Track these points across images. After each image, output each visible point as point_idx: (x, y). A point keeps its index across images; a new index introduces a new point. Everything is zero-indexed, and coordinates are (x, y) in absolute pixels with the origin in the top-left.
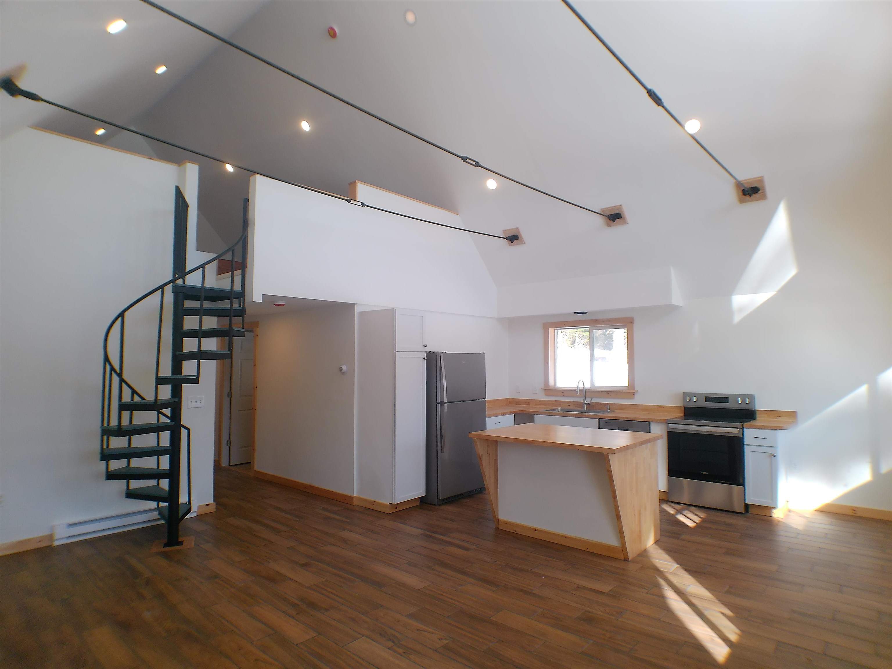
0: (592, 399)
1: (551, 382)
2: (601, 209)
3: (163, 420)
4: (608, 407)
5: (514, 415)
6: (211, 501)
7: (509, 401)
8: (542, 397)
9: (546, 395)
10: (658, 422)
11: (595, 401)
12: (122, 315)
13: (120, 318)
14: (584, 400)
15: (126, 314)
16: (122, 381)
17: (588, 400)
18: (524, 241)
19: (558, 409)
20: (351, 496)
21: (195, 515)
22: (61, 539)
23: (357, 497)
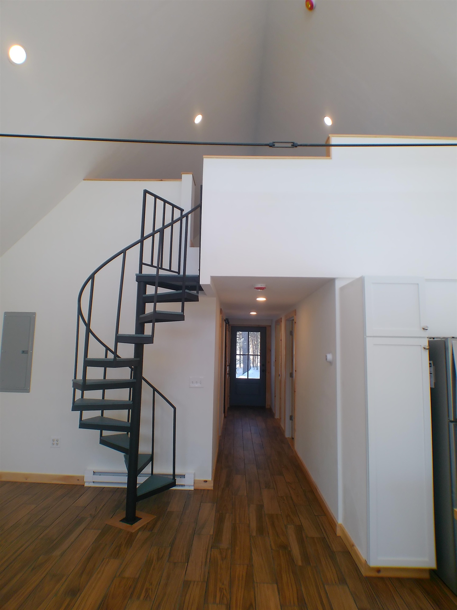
6: (209, 477)
12: (92, 277)
13: (91, 280)
15: (95, 276)
16: (89, 331)
20: (336, 522)
21: (192, 488)
22: (89, 482)
23: (340, 526)
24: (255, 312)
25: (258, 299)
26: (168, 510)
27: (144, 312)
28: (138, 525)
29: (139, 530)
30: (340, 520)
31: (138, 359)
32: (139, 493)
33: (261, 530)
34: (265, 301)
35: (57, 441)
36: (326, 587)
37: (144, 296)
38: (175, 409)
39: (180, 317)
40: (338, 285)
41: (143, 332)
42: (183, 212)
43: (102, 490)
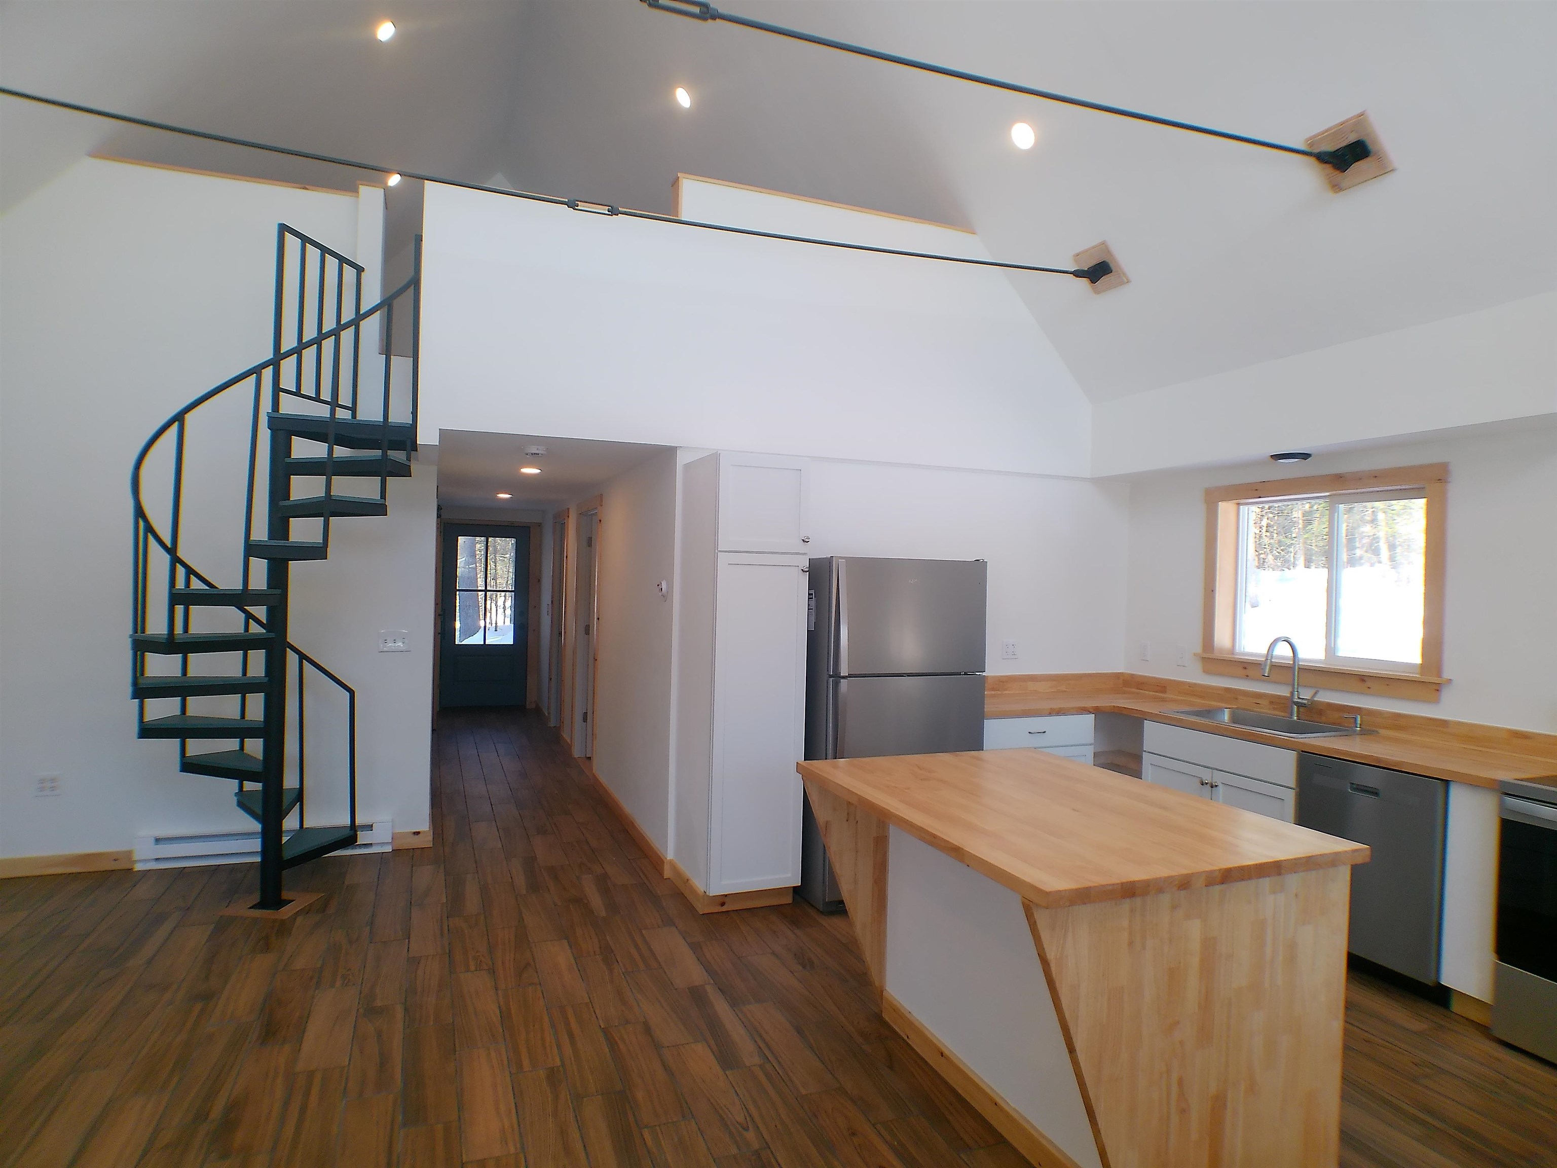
0: (1316, 693)
1: (1222, 638)
2: (1307, 140)
3: (255, 628)
4: (1355, 719)
5: (1094, 715)
6: (424, 824)
7: (1123, 680)
8: (1195, 675)
9: (1206, 671)
10: (1474, 783)
11: (1327, 697)
12: (179, 418)
13: (176, 424)
14: (1292, 693)
15: (188, 416)
17: (1306, 694)
18: (1124, 274)
19: (1221, 709)
20: (663, 858)
21: (389, 849)
22: (145, 861)
23: (672, 864)
24: (506, 493)
25: (522, 470)
26: (346, 883)
27: (287, 496)
28: (286, 912)
29: (297, 914)
30: (670, 854)
31: (278, 591)
32: (287, 854)
33: (534, 886)
34: (538, 474)
35: (53, 780)
36: (644, 932)
37: (287, 460)
38: (352, 693)
39: (378, 509)
40: (682, 459)
41: (286, 536)
42: (362, 274)
43: (182, 872)
